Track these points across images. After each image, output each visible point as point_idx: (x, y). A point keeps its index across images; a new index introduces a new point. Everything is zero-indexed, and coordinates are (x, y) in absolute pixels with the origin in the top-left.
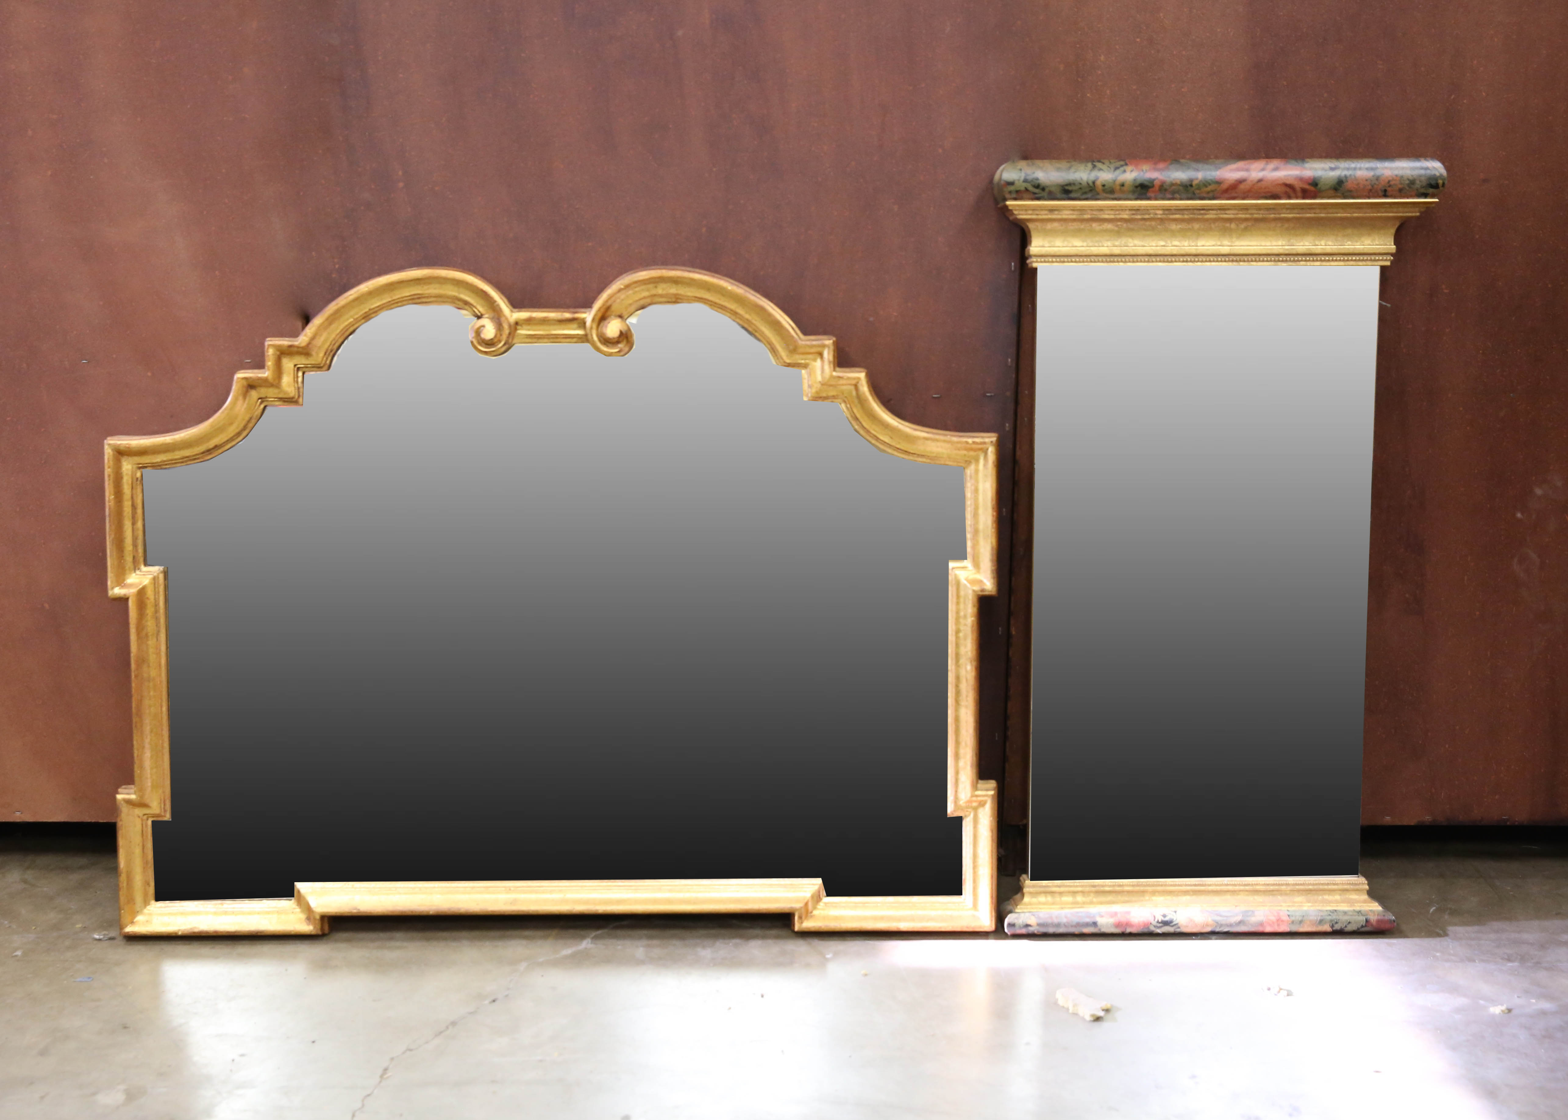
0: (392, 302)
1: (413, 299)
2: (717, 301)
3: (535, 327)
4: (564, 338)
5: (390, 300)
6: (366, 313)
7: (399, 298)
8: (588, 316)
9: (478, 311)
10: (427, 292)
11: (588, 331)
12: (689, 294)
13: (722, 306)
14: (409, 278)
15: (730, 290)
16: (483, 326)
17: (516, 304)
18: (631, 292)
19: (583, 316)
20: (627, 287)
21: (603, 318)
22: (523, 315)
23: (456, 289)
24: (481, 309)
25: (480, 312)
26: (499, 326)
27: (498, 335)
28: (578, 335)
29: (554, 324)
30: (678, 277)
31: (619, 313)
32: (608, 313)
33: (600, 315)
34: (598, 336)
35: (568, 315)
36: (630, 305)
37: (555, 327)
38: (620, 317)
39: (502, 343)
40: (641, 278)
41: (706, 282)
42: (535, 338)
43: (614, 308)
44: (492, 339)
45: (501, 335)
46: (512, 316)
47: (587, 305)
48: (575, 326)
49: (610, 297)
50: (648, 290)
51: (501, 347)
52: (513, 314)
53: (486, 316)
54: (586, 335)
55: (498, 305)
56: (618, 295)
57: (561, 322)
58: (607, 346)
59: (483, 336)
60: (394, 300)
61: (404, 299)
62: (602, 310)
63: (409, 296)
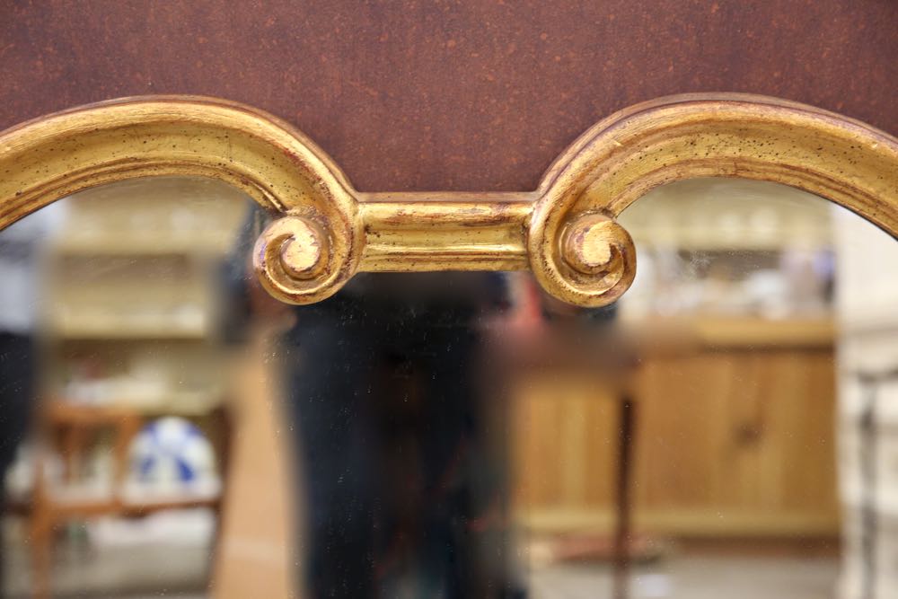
0: (73, 178)
1: (122, 170)
2: (835, 175)
3: (408, 239)
4: (475, 260)
5: (67, 172)
6: (9, 202)
7: (87, 169)
8: (536, 211)
9: (276, 198)
10: (154, 154)
11: (534, 249)
12: (769, 159)
13: (846, 185)
14: (110, 123)
15: (874, 151)
16: (290, 237)
17: (361, 183)
18: (635, 156)
19: (523, 211)
20: (629, 144)
21: (568, 215)
22: (383, 210)
23: (224, 148)
24: (282, 196)
25: (279, 202)
26: (326, 238)
27: (324, 259)
28: (509, 253)
29: (453, 231)
30: (751, 121)
31: (603, 205)
32: (580, 205)
33: (561, 210)
34: (555, 257)
35: (487, 211)
36: (631, 184)
37: (456, 237)
38: (606, 211)
39: (334, 275)
40: (664, 124)
41: (818, 133)
42: (408, 260)
43: (592, 192)
44: (309, 269)
45: (330, 257)
46: (355, 213)
47: (531, 185)
48: (502, 234)
49: (589, 168)
50: (674, 150)
51: (330, 286)
52: (360, 207)
53: (296, 210)
54: (527, 255)
55: (325, 188)
56: (608, 162)
57: (470, 225)
58: (578, 282)
59: (288, 261)
60: (77, 173)
61: (103, 169)
62: (569, 199)
63: (114, 163)
